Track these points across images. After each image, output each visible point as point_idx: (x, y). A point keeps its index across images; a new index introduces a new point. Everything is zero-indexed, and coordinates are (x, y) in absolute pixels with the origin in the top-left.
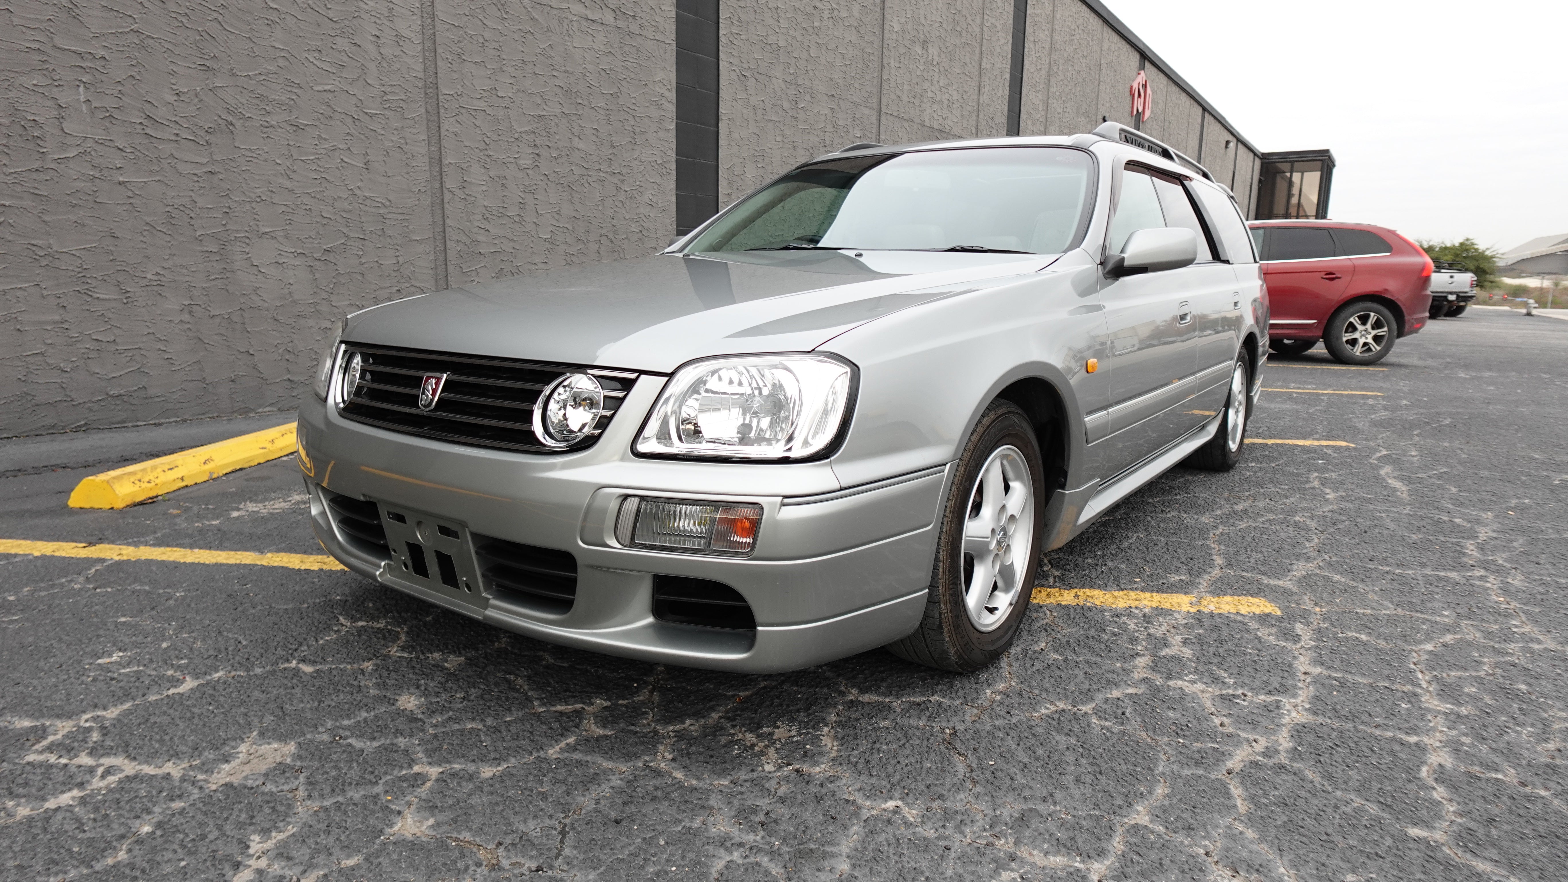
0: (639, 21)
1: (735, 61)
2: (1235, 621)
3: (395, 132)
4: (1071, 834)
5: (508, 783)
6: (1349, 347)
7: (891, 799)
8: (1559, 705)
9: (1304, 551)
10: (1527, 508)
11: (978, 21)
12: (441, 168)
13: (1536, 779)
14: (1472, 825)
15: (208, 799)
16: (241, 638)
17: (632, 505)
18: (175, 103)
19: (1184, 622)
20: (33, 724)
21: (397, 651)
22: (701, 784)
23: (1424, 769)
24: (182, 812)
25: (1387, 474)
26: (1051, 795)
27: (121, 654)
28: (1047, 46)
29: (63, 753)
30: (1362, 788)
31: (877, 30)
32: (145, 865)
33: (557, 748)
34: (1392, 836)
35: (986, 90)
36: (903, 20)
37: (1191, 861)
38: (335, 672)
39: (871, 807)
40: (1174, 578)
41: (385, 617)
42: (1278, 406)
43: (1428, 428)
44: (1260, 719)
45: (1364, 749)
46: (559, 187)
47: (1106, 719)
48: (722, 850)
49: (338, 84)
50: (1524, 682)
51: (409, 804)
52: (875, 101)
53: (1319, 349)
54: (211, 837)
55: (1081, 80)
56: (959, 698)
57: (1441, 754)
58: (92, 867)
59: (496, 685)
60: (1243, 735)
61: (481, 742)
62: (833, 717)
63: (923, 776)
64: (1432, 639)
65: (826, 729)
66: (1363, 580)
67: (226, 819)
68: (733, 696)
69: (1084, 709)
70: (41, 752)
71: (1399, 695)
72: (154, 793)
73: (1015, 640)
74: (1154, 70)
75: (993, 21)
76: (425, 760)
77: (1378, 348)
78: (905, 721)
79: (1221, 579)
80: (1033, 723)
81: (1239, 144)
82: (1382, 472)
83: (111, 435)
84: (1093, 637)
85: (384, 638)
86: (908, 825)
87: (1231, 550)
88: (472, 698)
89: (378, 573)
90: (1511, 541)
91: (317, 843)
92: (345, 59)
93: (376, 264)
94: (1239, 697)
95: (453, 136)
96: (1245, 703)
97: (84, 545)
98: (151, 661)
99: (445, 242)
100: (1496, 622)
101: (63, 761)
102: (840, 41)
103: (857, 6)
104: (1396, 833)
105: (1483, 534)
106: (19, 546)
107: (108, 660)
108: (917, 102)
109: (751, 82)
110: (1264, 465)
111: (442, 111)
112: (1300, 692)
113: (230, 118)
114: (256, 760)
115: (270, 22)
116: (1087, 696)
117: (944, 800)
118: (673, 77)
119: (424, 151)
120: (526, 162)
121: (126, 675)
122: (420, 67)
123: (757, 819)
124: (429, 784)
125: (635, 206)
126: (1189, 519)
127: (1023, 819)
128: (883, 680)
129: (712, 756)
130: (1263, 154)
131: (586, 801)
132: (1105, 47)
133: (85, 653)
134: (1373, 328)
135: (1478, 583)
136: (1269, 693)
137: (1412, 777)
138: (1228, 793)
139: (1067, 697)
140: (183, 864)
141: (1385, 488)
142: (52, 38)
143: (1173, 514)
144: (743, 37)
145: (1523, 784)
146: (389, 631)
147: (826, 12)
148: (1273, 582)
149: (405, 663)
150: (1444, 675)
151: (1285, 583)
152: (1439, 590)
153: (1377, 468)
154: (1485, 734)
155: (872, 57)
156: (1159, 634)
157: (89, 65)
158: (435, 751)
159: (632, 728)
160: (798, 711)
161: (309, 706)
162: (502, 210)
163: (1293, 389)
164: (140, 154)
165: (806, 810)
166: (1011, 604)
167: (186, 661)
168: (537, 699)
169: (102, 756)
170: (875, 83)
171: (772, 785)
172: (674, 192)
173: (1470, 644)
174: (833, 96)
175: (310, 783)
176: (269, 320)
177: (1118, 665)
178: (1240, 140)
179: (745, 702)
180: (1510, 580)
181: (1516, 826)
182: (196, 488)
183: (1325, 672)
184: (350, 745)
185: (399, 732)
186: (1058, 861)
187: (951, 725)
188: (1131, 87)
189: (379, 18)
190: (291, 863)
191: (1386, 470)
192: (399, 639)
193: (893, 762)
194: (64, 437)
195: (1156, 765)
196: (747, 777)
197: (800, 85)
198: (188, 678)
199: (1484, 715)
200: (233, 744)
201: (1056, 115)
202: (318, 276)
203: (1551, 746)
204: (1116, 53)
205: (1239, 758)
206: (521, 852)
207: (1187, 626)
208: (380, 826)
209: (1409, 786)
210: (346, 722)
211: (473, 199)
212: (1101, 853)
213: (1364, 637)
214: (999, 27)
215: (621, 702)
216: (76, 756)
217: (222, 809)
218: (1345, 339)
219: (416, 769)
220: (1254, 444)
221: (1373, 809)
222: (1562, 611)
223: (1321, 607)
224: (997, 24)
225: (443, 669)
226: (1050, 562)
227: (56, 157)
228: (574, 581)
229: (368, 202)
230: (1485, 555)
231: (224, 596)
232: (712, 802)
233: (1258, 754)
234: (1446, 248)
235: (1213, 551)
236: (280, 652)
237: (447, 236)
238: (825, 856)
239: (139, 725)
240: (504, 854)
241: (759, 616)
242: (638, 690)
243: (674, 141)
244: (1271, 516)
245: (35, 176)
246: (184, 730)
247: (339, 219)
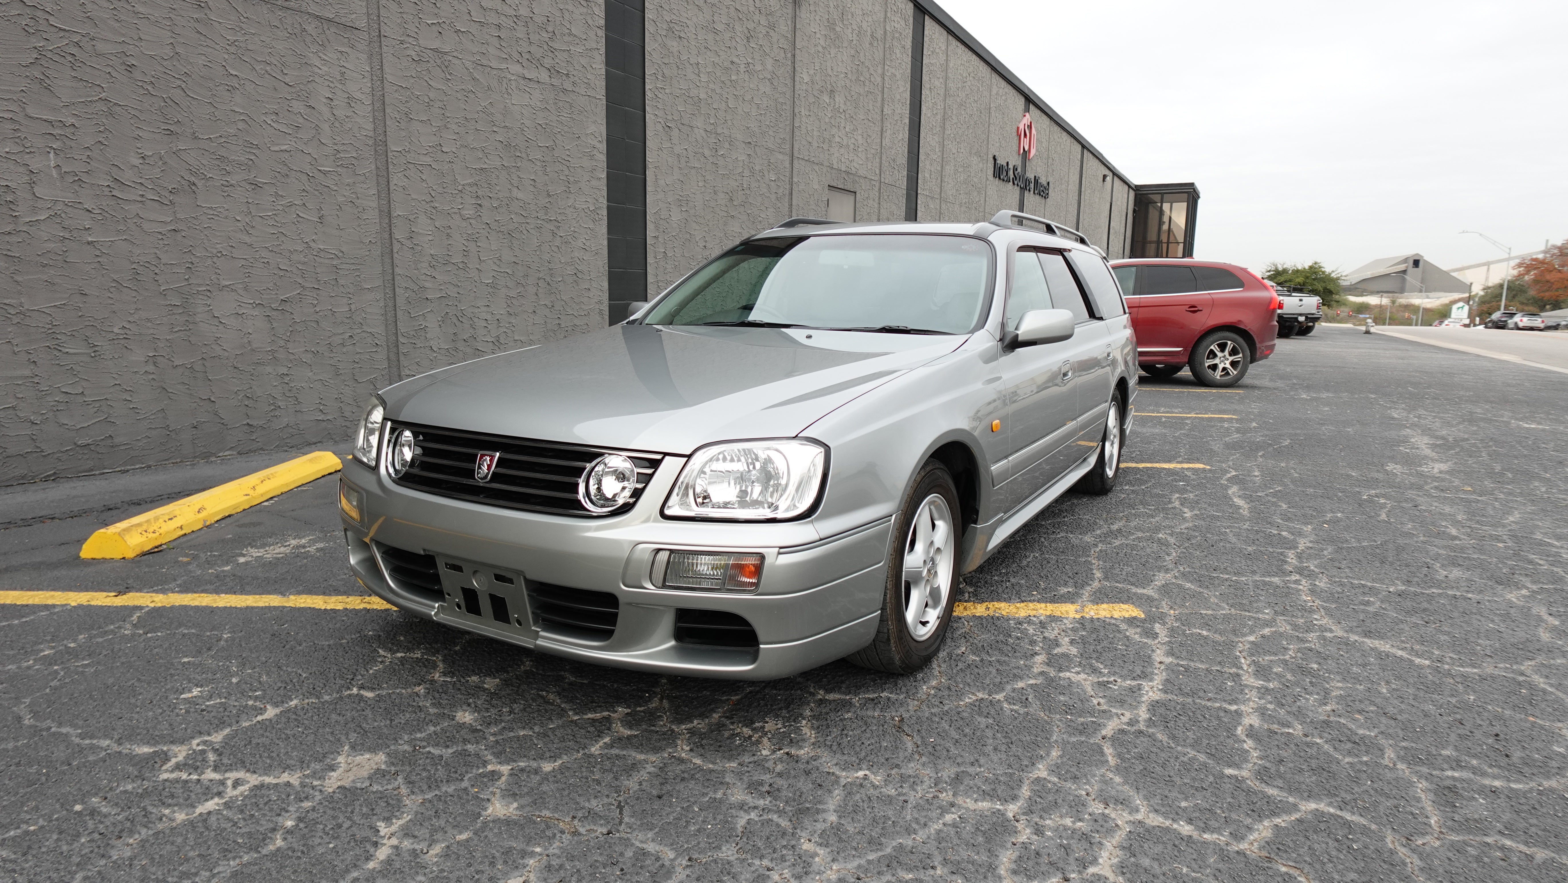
0: (572, 79)
1: (660, 113)
2: (1110, 624)
3: (348, 188)
4: (993, 787)
5: (567, 774)
6: (1210, 371)
7: (860, 769)
8: (1338, 678)
9: (1165, 564)
10: (1339, 520)
11: (880, 71)
12: (390, 221)
13: (1315, 731)
14: (1268, 765)
15: (330, 798)
16: (300, 671)
17: (663, 556)
18: (140, 166)
19: (1071, 626)
20: (151, 750)
21: (440, 676)
22: (716, 767)
23: (1240, 728)
24: (313, 809)
25: (1234, 493)
26: (977, 761)
27: (199, 689)
28: (942, 92)
29: (191, 771)
30: (1196, 744)
31: (789, 82)
32: (302, 848)
33: (598, 746)
34: (1214, 775)
35: (888, 134)
36: (812, 72)
37: (1077, 799)
38: (394, 697)
39: (846, 777)
40: (1064, 590)
41: (419, 648)
42: (1149, 430)
43: (1270, 449)
44: (1126, 698)
45: (1199, 716)
46: (500, 234)
47: (1014, 704)
48: (742, 812)
49: (294, 144)
50: (1316, 662)
51: (494, 794)
52: (788, 146)
53: (1186, 372)
54: (345, 826)
55: (972, 123)
56: (903, 693)
57: (1252, 717)
58: (260, 852)
59: (533, 700)
60: (1114, 711)
61: (536, 745)
62: (808, 713)
63: (882, 752)
64: (1254, 632)
65: (804, 722)
66: (1207, 587)
67: (352, 812)
68: (728, 700)
69: (997, 697)
70: (172, 771)
71: (1226, 676)
72: (284, 796)
73: (942, 646)
74: (1038, 112)
75: (893, 71)
76: (494, 760)
77: (1235, 373)
78: (864, 713)
79: (1099, 590)
80: (960, 710)
81: (1115, 178)
82: (1230, 492)
83: (81, 483)
84: (1002, 641)
85: (425, 666)
86: (875, 787)
87: (1108, 565)
88: (516, 711)
89: (433, 613)
90: (1322, 550)
91: (432, 825)
92: (301, 120)
93: (330, 312)
94: (1111, 683)
95: (401, 189)
96: (1116, 687)
97: (114, 594)
98: (230, 694)
99: (394, 289)
100: (1302, 617)
101: (194, 777)
102: (756, 92)
103: (771, 60)
104: (1216, 773)
105: (1303, 544)
106: (52, 596)
107: (190, 695)
108: (826, 146)
109: (675, 133)
110: (1136, 488)
111: (391, 167)
112: (1156, 677)
113: (193, 179)
114: (355, 769)
115: (230, 88)
116: (1000, 687)
117: (900, 769)
118: (603, 129)
119: (374, 204)
120: (469, 212)
121: (213, 706)
122: (370, 126)
123: (764, 789)
124: (503, 779)
125: (570, 250)
126: (1074, 539)
127: (957, 779)
128: (842, 682)
129: (720, 746)
130: (1136, 186)
131: (631, 784)
132: (994, 92)
133: (166, 690)
134: (1230, 355)
135: (1293, 586)
136: (1134, 679)
137: (1231, 734)
138: (1102, 752)
139: (984, 689)
140: (331, 846)
141: (1231, 506)
142: (24, 108)
143: (1062, 534)
144: (667, 91)
145: (1306, 736)
146: (427, 660)
147: (742, 66)
148: (1140, 591)
149: (451, 686)
150: (1260, 659)
151: (1149, 591)
152: (1263, 593)
153: (1227, 488)
154: (1284, 701)
155: (784, 107)
156: (1052, 637)
157: (59, 132)
158: (501, 753)
159: (653, 728)
160: (780, 709)
161: (382, 724)
162: (447, 258)
163: (1163, 414)
164: (108, 215)
165: (799, 781)
166: (938, 618)
167: (260, 693)
168: (570, 710)
169: (226, 771)
170: (788, 130)
171: (770, 764)
172: (606, 236)
173: (1281, 635)
174: (750, 143)
175: (410, 782)
176: (229, 369)
177: (1022, 662)
178: (1116, 174)
179: (737, 704)
180: (1317, 583)
181: (1297, 764)
182: (193, 536)
183: (1175, 661)
184: (429, 752)
185: (465, 741)
186: (985, 805)
187: (899, 714)
188: (1018, 128)
189: (332, 82)
190: (417, 840)
191: (1233, 490)
192: (438, 666)
193: (859, 743)
194: (34, 487)
195: (1051, 736)
196: (750, 760)
197: (719, 134)
198: (268, 707)
199: (1285, 688)
200: (332, 756)
201: (951, 156)
202: (275, 325)
203: (1328, 708)
204: (1003, 98)
205: (1110, 727)
206: (592, 821)
207: (1073, 630)
208: (478, 810)
209: (1228, 741)
210: (418, 735)
211: (420, 248)
212: (1015, 798)
213: (1205, 633)
214: (899, 76)
215: (638, 709)
216: (203, 773)
217: (346, 805)
218: (1207, 365)
219: (490, 768)
220: (1128, 468)
221: (1202, 757)
222: (1351, 606)
223: (1175, 610)
224: (897, 74)
225: (485, 690)
226: (964, 580)
227: (28, 220)
228: (616, 615)
229: (322, 254)
230: (1301, 562)
231: (269, 636)
232: (727, 780)
233: (1124, 724)
234: (1298, 271)
235: (1094, 567)
236: (339, 682)
237: (396, 283)
238: (818, 812)
239: (245, 746)
240: (580, 824)
241: (761, 636)
242: (650, 699)
243: (605, 188)
244: (1140, 534)
245: (7, 238)
246: (285, 748)
247: (295, 270)
